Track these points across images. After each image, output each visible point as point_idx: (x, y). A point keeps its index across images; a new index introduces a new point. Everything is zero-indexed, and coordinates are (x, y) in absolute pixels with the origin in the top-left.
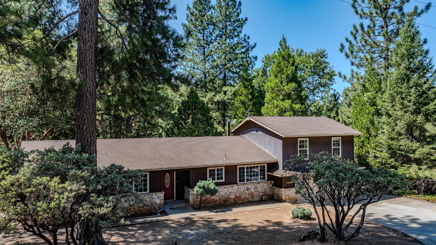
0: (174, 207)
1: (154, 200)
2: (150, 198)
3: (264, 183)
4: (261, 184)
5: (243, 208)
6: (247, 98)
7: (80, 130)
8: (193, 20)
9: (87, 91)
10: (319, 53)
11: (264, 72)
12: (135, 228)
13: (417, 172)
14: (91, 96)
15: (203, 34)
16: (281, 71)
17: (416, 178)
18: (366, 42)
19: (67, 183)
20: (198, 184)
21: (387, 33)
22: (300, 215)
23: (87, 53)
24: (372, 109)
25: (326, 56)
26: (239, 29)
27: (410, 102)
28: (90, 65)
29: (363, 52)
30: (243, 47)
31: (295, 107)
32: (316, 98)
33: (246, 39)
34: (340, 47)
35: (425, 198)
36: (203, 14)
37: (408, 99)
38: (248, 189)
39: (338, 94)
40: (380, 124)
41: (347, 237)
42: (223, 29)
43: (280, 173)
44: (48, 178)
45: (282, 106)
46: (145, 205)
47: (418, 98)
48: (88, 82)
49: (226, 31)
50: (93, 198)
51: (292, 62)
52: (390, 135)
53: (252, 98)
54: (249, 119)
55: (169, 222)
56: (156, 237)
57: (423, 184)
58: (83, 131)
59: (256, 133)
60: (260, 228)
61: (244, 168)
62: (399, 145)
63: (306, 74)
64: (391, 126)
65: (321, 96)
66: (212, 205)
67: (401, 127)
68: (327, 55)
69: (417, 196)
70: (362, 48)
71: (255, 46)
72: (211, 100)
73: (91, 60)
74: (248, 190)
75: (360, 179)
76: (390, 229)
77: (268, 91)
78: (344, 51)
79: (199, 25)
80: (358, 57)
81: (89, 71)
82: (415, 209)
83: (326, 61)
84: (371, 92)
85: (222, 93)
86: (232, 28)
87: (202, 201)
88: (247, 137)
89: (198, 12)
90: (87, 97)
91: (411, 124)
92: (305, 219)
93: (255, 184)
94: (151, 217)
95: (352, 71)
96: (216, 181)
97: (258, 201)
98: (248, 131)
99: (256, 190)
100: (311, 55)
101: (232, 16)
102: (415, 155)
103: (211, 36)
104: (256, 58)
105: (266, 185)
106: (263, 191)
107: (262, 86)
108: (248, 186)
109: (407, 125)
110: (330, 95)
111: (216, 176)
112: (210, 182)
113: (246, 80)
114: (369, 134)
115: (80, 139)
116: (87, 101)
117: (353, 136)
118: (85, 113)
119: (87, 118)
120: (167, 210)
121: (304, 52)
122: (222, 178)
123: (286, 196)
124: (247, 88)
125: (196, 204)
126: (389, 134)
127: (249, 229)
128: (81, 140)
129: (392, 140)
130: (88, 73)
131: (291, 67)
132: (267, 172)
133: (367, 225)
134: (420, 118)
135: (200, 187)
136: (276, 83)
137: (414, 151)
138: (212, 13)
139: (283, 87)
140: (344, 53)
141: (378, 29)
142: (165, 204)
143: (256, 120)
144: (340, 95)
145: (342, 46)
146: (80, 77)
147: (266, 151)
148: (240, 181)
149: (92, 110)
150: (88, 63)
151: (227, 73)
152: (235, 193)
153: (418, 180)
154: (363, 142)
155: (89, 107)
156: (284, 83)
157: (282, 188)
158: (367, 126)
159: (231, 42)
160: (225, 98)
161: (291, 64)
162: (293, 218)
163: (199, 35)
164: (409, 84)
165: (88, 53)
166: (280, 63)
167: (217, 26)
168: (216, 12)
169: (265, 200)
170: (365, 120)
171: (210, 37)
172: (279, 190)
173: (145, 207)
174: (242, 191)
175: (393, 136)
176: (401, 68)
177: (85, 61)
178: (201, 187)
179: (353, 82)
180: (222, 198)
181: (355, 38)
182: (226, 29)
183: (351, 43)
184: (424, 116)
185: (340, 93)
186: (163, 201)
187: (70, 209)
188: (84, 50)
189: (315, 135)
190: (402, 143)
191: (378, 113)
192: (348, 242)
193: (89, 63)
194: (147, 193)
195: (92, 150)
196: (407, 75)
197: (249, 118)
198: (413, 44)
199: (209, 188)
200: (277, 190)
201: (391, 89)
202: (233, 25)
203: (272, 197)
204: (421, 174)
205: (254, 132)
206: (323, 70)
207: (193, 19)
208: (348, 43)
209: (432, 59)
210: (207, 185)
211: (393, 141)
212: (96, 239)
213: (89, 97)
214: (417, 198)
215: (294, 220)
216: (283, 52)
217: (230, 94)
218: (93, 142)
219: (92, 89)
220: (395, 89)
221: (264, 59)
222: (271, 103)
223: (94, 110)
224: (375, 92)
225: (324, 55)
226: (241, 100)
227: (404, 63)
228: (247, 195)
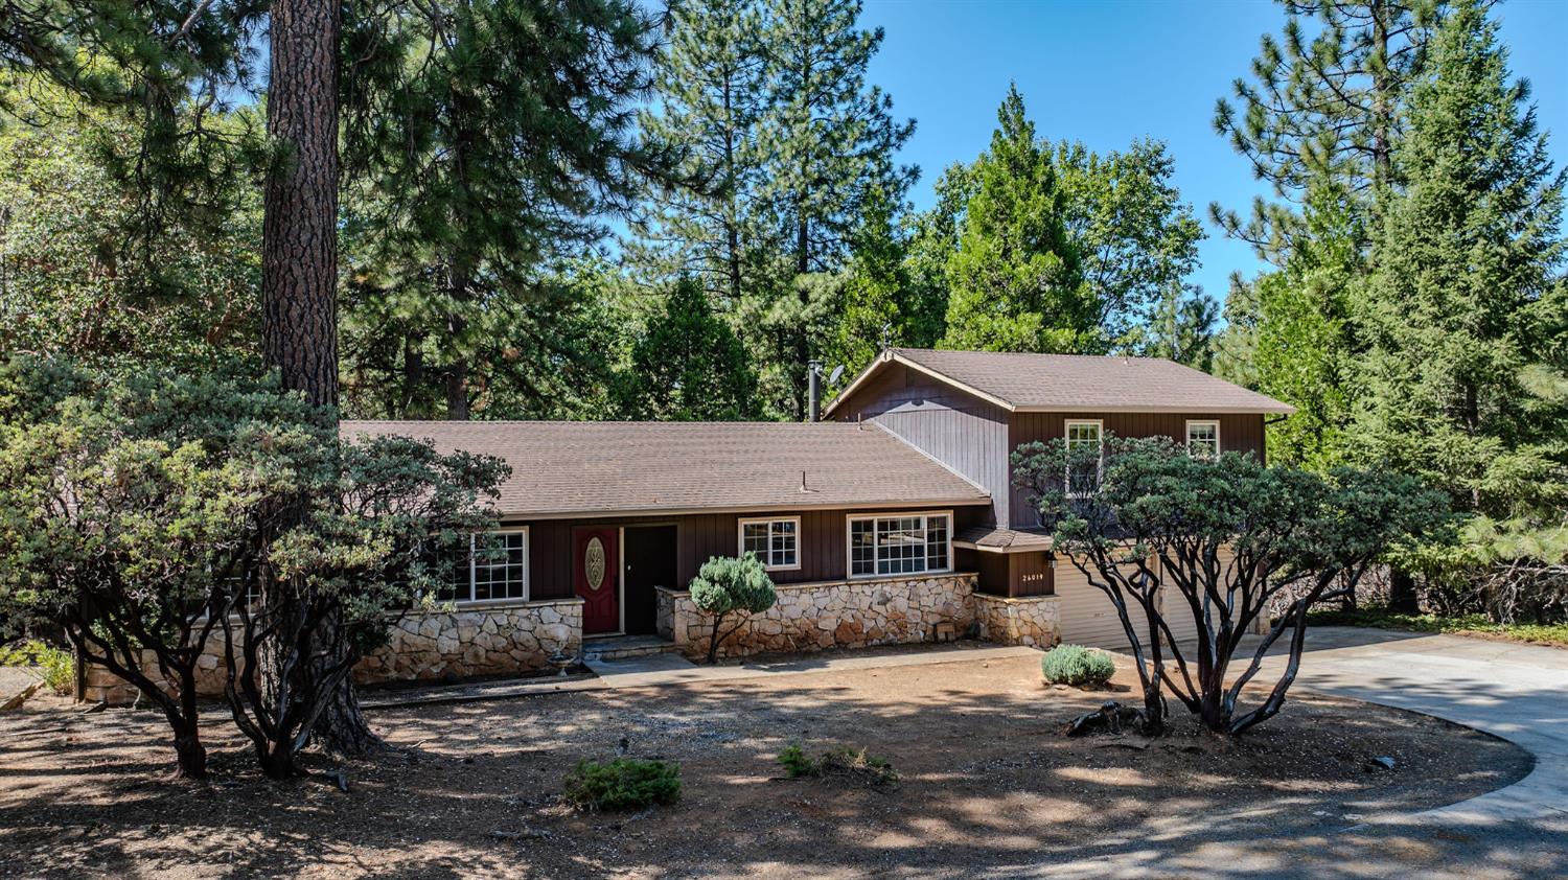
0: (618, 654)
1: (545, 627)
2: (533, 618)
3: (942, 581)
4: (932, 583)
5: (867, 660)
6: (882, 314)
7: (279, 319)
8: (690, 39)
9: (305, 180)
10: (1141, 155)
11: (944, 222)
12: (478, 711)
13: (1491, 543)
14: (317, 200)
15: (723, 89)
16: (1005, 213)
17: (1487, 562)
18: (1308, 92)
19: (231, 465)
20: (703, 568)
21: (1384, 59)
22: (1070, 673)
23: (306, 48)
24: (1333, 329)
25: (1166, 167)
26: (852, 72)
27: (1468, 295)
28: (315, 92)
29: (1299, 133)
30: (870, 135)
31: (1056, 340)
32: (1130, 317)
33: (880, 106)
34: (1215, 115)
35: (1518, 633)
36: (724, 16)
37: (1461, 284)
38: (885, 601)
39: (1211, 305)
40: (1362, 378)
41: (1239, 719)
42: (796, 70)
43: (1000, 540)
44: (163, 446)
45: (1007, 334)
46: (514, 644)
47: (1494, 279)
48: (308, 150)
49: (806, 76)
50: (323, 513)
51: (1045, 178)
52: (1394, 413)
53: (903, 314)
54: (889, 359)
55: (599, 695)
56: (551, 728)
57: (1514, 585)
58: (290, 322)
59: (915, 408)
60: (925, 709)
61: (868, 526)
62: (1426, 446)
63: (1096, 230)
64: (1398, 381)
65: (1148, 313)
66: (755, 651)
67: (1435, 381)
68: (1169, 162)
69: (1491, 628)
70: (1298, 117)
71: (910, 130)
72: (754, 318)
73: (320, 73)
74: (884, 603)
75: (1286, 496)
76: (1392, 711)
77: (957, 283)
78: (1229, 127)
79: (711, 58)
80: (1281, 148)
81: (312, 110)
82: (1483, 664)
83: (1168, 184)
84: (1328, 266)
85: (794, 296)
86: (829, 65)
87: (719, 636)
88: (881, 426)
89: (705, 10)
90: (303, 202)
91: (1470, 372)
92: (1090, 686)
93: (911, 584)
94: (539, 683)
95: (1259, 202)
96: (772, 567)
97: (922, 643)
98: (887, 404)
99: (912, 604)
100: (1112, 163)
101: (828, 25)
102: (1485, 481)
103: (754, 96)
104: (914, 173)
105: (950, 585)
106: (940, 607)
107: (938, 271)
108: (887, 588)
109: (1456, 378)
110: (1181, 307)
111: (771, 551)
112: (749, 564)
113: (878, 250)
114: (1320, 417)
115: (279, 351)
116: (302, 217)
117: (1262, 415)
118: (295, 261)
119: (306, 279)
120: (594, 663)
121: (1089, 154)
122: (790, 558)
123: (1020, 623)
124: (884, 276)
125: (696, 647)
126: (1392, 408)
127: (887, 713)
128: (281, 357)
129: (1401, 432)
130: (307, 117)
131: (1042, 197)
132: (953, 539)
133: (1313, 702)
134: (1500, 350)
135: (712, 581)
136: (989, 255)
137: (1480, 470)
138: (757, 14)
139: (1014, 267)
140: (1229, 135)
141: (1351, 52)
142: (586, 644)
143: (911, 359)
144: (1215, 305)
145: (1224, 110)
146: (279, 133)
147: (952, 470)
148: (856, 571)
149: (323, 249)
150: (309, 82)
151: (810, 228)
152: (838, 613)
153: (1493, 571)
154: (1298, 446)
155: (311, 240)
156: (1017, 254)
157: (1007, 597)
158: (1311, 389)
159: (825, 116)
160: (802, 315)
161: (1040, 185)
162: (1046, 684)
163: (711, 90)
164: (1465, 228)
165: (308, 45)
166: (1000, 183)
167: (776, 59)
168: (771, 10)
169: (947, 640)
170: (1305, 367)
171: (749, 97)
172: (998, 605)
173: (514, 653)
174: (864, 606)
175: (1403, 415)
176: (1437, 170)
177: (296, 75)
178: (716, 578)
179: (1265, 239)
180: (790, 630)
181: (1271, 82)
182: (808, 69)
183: (1254, 101)
184: (1516, 342)
185: (1215, 299)
186: (580, 631)
187: (242, 650)
188: (295, 36)
189: (1124, 407)
190: (1436, 441)
191: (1351, 341)
192: (1243, 736)
193: (313, 83)
194: (523, 603)
195: (321, 392)
196: (1456, 200)
197: (889, 354)
198: (1479, 89)
199: (744, 583)
200: (989, 603)
201: (1400, 248)
202: (832, 57)
203: (972, 632)
204: (1506, 548)
205: (909, 406)
206: (1156, 220)
207: (690, 34)
208: (1245, 101)
209: (1547, 140)
210: (737, 574)
211: (1405, 434)
212: (333, 713)
213: (312, 202)
214: (1490, 635)
215: (1048, 692)
216: (1011, 144)
217: (823, 299)
218: (326, 366)
219: (324, 177)
220: (1414, 250)
221: (946, 181)
222: (967, 327)
223: (330, 253)
224: (1342, 266)
225: (1159, 165)
226: (860, 321)
227: (1446, 155)
228: (882, 622)
